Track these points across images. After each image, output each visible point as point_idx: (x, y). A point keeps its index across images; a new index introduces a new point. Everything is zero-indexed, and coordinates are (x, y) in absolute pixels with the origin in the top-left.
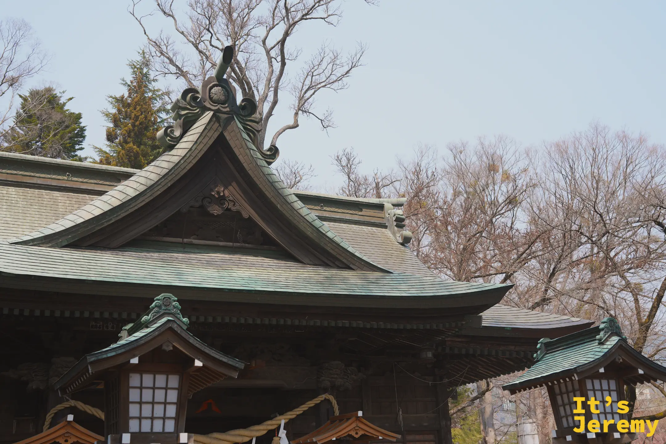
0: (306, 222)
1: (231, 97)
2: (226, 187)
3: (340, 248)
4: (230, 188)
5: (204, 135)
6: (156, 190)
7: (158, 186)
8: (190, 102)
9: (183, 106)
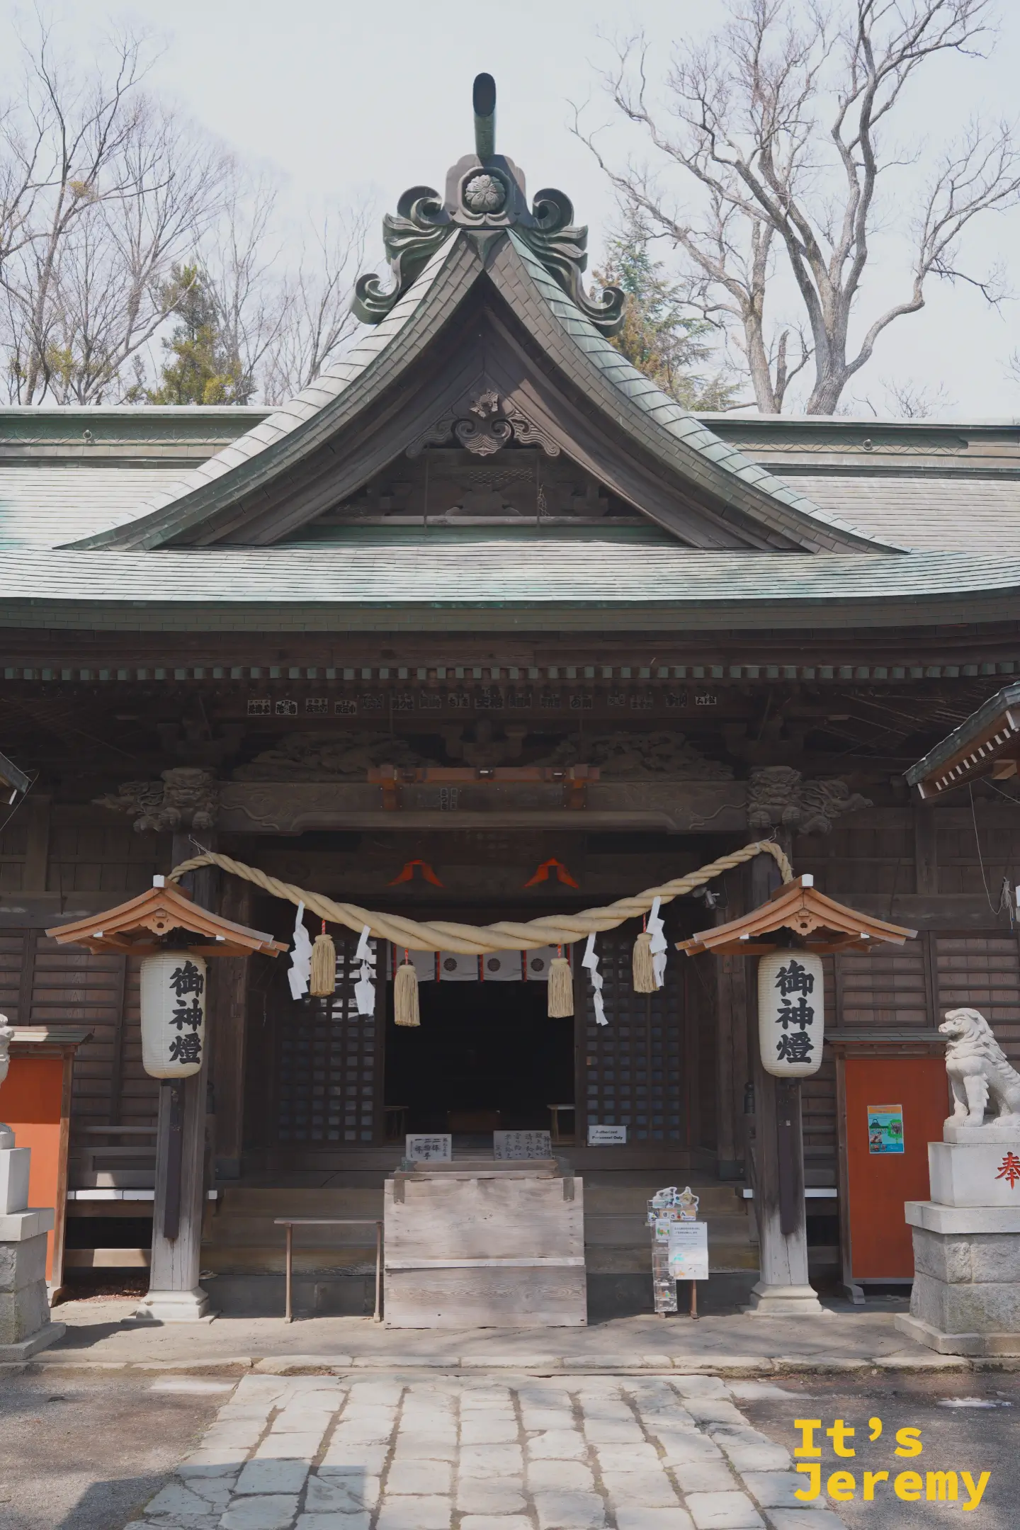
0: (687, 450)
1: (512, 190)
2: (506, 394)
3: (772, 504)
4: (517, 394)
5: (441, 282)
6: (339, 413)
7: (343, 403)
8: (417, 218)
9: (401, 228)
